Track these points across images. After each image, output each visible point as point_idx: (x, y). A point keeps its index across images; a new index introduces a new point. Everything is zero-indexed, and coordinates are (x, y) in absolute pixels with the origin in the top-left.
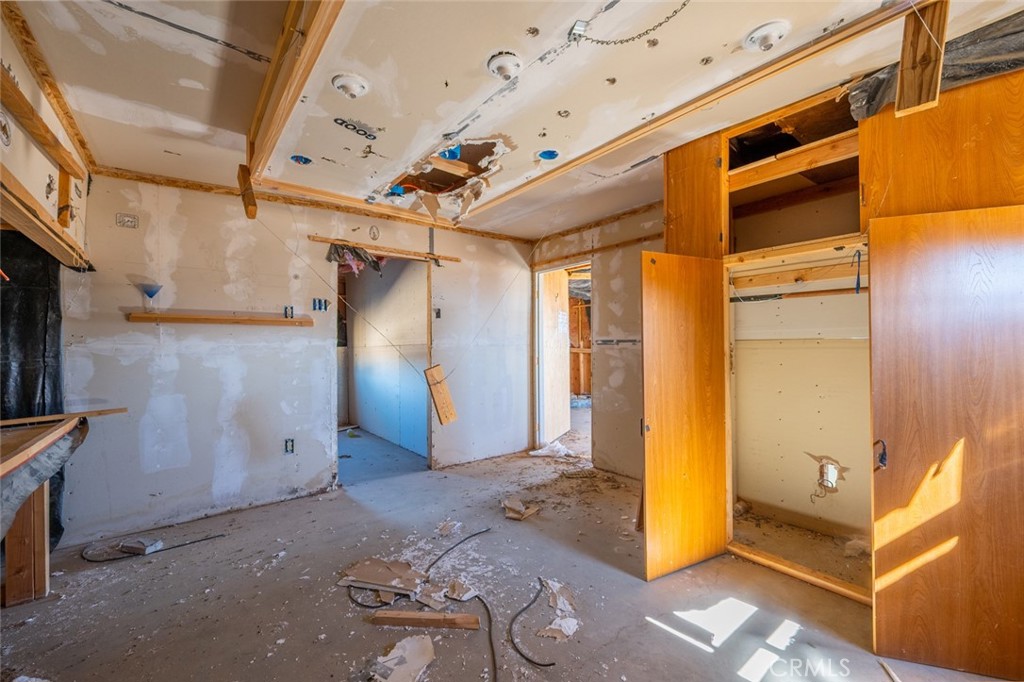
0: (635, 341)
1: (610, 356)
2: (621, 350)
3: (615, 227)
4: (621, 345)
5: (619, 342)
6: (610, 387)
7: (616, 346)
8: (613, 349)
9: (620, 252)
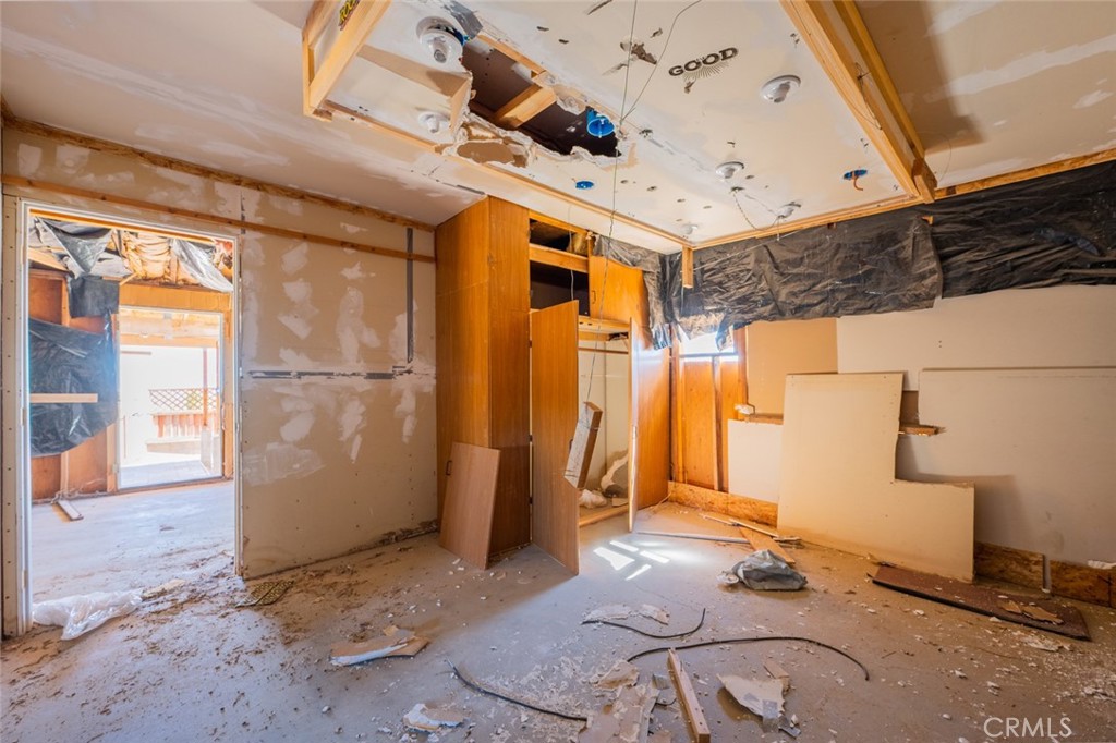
0: (332, 374)
1: (283, 396)
2: (305, 387)
3: (295, 207)
4: (305, 379)
5: (300, 375)
6: (282, 441)
7: (296, 381)
8: (290, 384)
9: (304, 247)
